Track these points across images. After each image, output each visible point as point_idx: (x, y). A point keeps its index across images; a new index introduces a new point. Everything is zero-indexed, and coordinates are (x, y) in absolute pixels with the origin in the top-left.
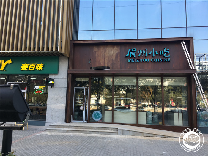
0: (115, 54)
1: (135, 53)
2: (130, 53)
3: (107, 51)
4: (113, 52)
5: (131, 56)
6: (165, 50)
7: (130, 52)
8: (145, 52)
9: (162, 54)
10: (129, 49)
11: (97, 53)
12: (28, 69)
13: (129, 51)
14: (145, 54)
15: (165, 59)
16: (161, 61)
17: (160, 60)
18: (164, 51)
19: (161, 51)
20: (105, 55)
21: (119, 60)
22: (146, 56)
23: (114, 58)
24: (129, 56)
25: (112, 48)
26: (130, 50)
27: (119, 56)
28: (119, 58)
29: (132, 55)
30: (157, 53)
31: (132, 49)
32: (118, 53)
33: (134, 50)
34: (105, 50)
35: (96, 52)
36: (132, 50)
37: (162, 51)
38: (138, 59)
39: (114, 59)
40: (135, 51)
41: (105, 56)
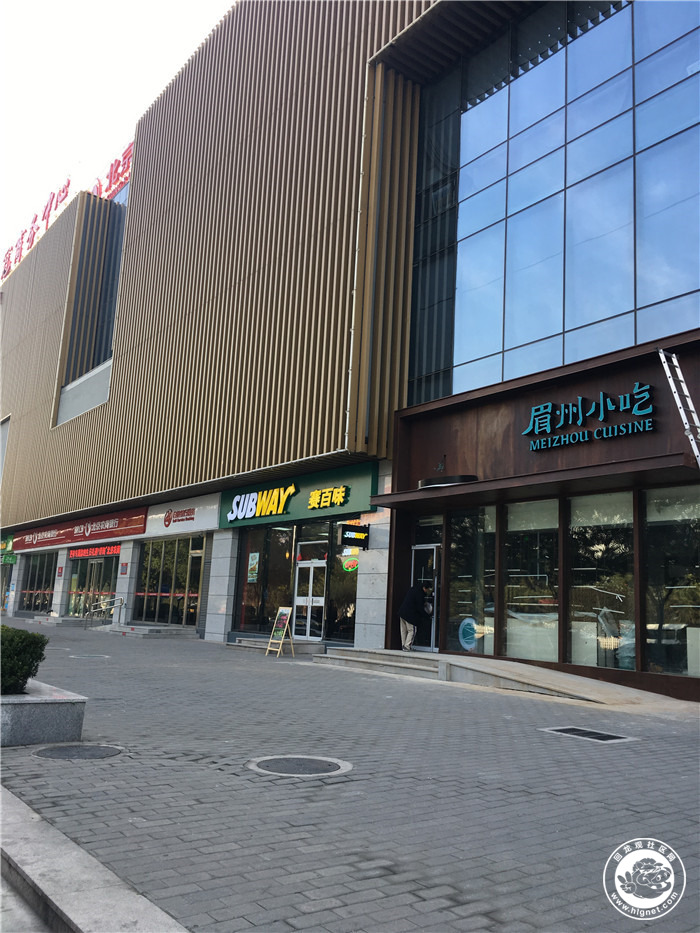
0: (501, 431)
1: (548, 420)
2: (534, 421)
3: (482, 426)
4: (495, 423)
5: (537, 431)
6: (636, 390)
7: (535, 417)
8: (575, 409)
9: (628, 406)
10: (533, 409)
11: (459, 434)
12: (319, 504)
13: (533, 414)
14: (576, 416)
15: (636, 423)
16: (622, 432)
17: (619, 430)
18: (632, 396)
19: (625, 397)
20: (477, 437)
21: (512, 449)
22: (579, 423)
23: (499, 442)
24: (533, 429)
25: (494, 412)
26: (537, 410)
27: (511, 434)
28: (511, 440)
29: (540, 428)
30: (611, 407)
31: (542, 407)
32: (509, 426)
33: (546, 407)
34: (478, 424)
35: (457, 431)
36: (542, 411)
37: (628, 396)
38: (557, 437)
39: (498, 449)
40: (549, 410)
41: (477, 443)
